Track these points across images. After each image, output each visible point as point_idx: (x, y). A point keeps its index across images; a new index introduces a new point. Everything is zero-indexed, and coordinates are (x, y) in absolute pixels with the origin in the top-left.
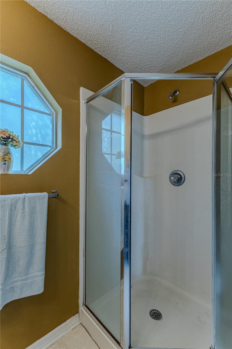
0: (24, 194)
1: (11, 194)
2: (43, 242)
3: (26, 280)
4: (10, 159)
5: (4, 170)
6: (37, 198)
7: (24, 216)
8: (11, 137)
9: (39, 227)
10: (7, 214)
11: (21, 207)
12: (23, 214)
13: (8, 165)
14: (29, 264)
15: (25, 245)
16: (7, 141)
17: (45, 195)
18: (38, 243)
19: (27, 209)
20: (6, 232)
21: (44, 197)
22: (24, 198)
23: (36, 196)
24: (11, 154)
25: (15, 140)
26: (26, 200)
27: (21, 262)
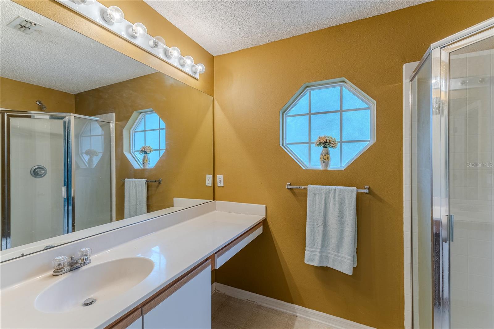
0: (336, 186)
1: (327, 185)
2: (351, 231)
3: (338, 257)
4: (328, 158)
5: (325, 167)
6: (346, 191)
7: (335, 204)
8: (328, 141)
9: (348, 217)
10: (323, 200)
11: (333, 196)
12: (334, 203)
13: (327, 163)
14: (339, 244)
15: (335, 227)
16: (326, 144)
17: (353, 190)
18: (347, 230)
19: (337, 199)
20: (322, 213)
21: (352, 191)
22: (335, 190)
23: (345, 190)
24: (330, 154)
25: (331, 143)
26: (337, 191)
27: (333, 241)
